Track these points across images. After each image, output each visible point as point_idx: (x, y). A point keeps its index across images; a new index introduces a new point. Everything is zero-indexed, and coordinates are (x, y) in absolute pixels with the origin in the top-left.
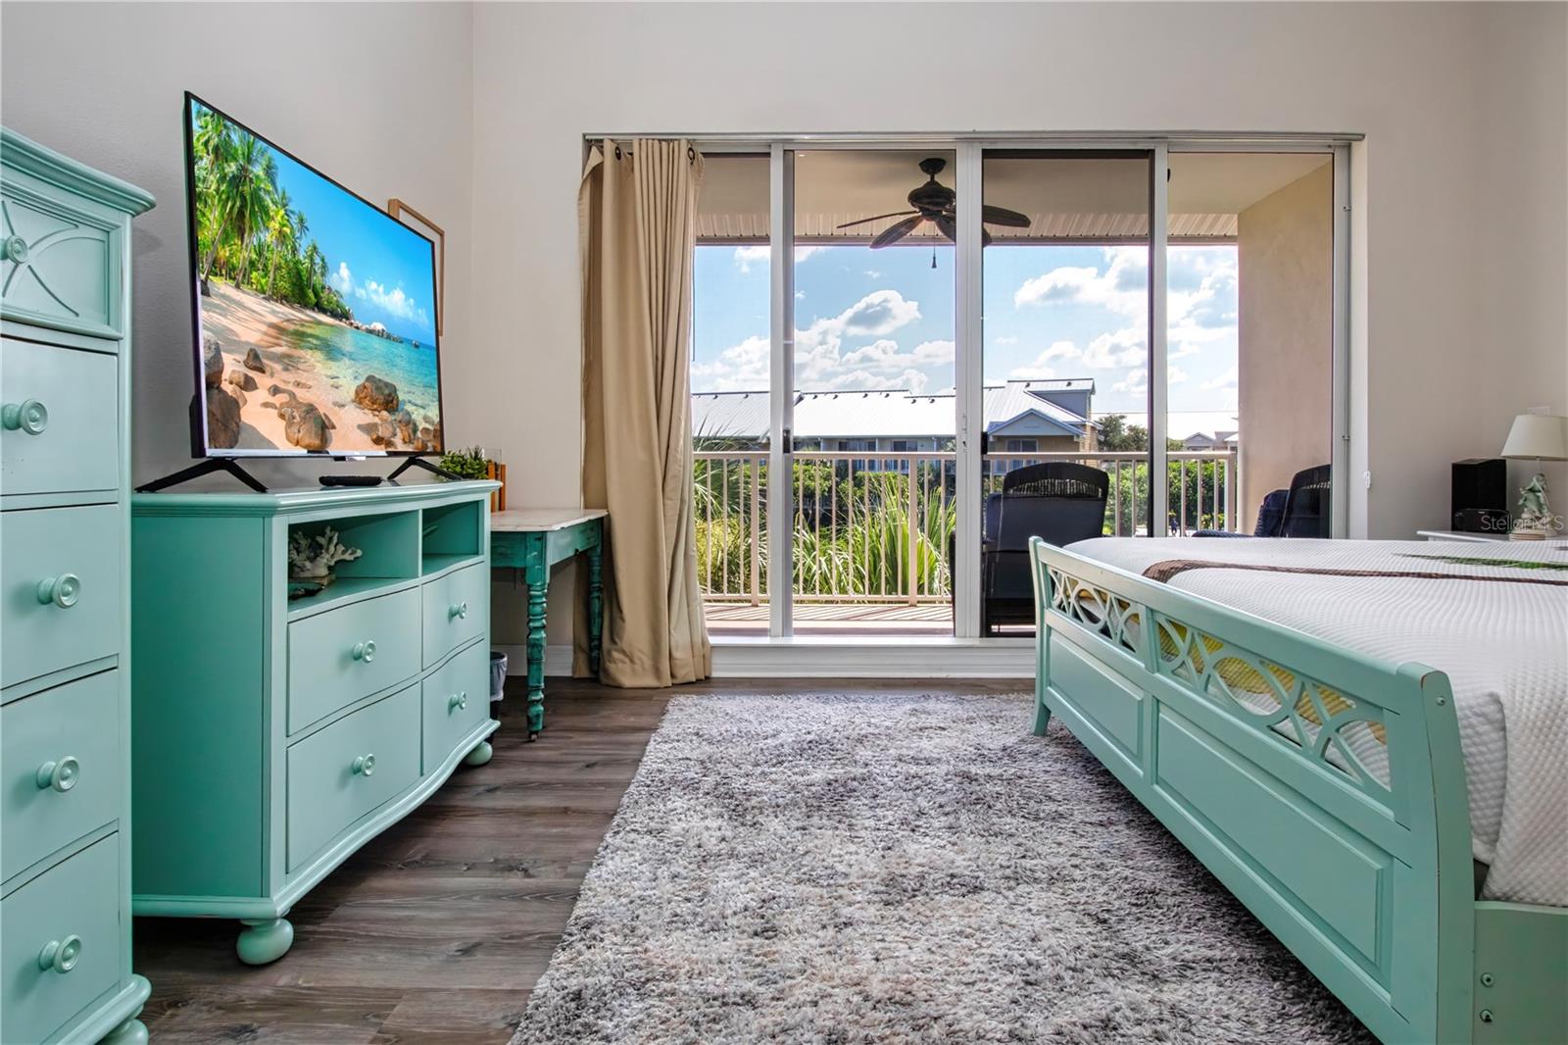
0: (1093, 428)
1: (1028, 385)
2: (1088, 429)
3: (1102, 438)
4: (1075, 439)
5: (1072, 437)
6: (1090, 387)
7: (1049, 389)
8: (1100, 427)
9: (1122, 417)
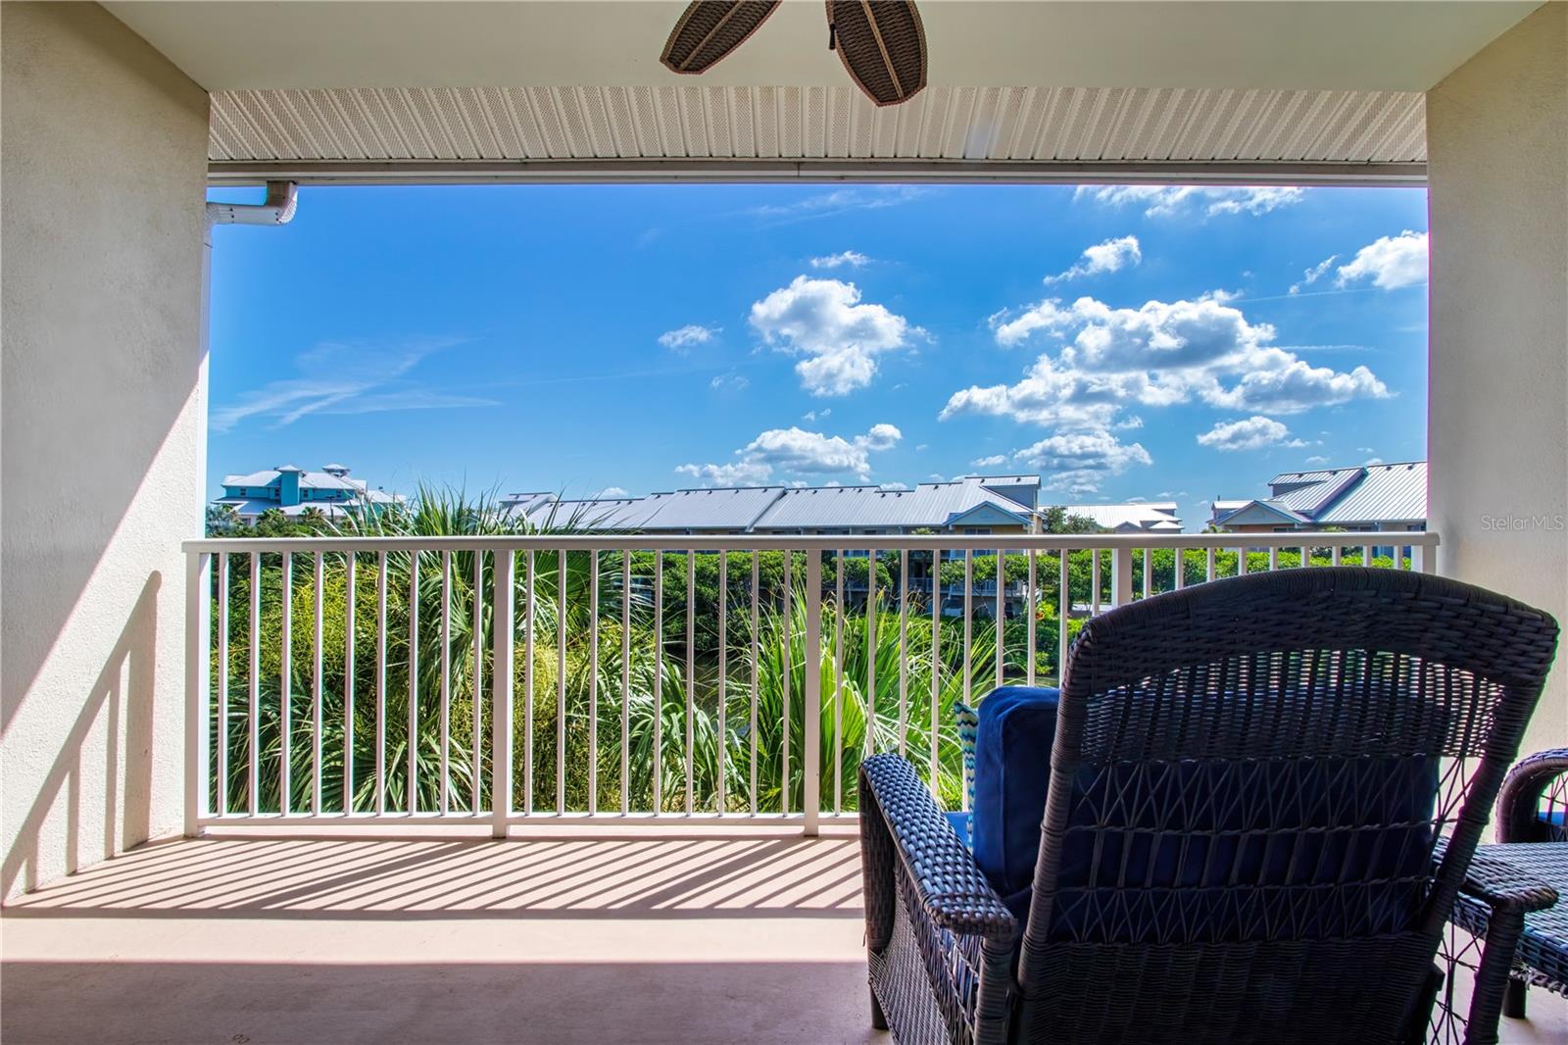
0: (1039, 518)
1: (983, 481)
2: (1035, 518)
3: (1046, 527)
4: (1025, 528)
5: (1021, 526)
6: (1036, 482)
7: (1000, 484)
8: (1044, 518)
9: (1064, 509)
